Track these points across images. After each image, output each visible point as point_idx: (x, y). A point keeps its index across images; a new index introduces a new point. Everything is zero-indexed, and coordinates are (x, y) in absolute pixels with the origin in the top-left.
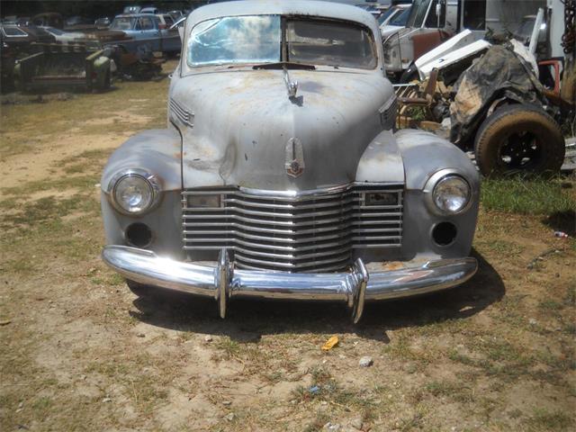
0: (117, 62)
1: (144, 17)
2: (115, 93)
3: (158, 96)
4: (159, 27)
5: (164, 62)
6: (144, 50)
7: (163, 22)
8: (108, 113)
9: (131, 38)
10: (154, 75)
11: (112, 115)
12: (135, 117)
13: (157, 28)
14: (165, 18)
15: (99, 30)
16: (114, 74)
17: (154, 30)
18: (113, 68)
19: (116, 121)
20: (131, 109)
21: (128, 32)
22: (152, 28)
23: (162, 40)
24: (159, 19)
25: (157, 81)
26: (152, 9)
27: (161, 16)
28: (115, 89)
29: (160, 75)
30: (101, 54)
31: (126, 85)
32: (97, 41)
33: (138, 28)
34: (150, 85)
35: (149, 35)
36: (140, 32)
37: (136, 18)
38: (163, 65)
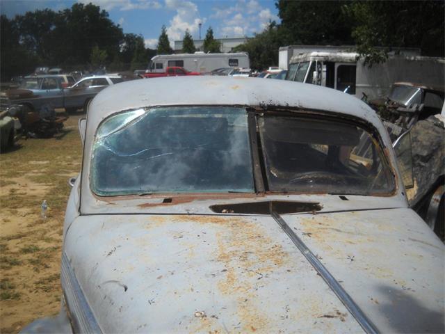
0: (21, 121)
1: (49, 78)
2: (17, 154)
3: (58, 158)
4: (62, 87)
5: (65, 120)
6: (47, 109)
7: (66, 81)
8: (6, 180)
9: (37, 96)
10: (56, 132)
11: (10, 183)
12: (33, 185)
13: (60, 88)
14: (68, 78)
15: (11, 88)
16: (19, 131)
17: (58, 90)
18: (17, 126)
19: (12, 191)
20: (30, 174)
21: (35, 91)
22: (55, 87)
23: (64, 98)
24: (62, 79)
25: (59, 138)
26: (58, 70)
27: (65, 76)
28: (19, 147)
29: (61, 131)
30: (6, 115)
31: (30, 142)
32: (7, 99)
33: (44, 88)
34: (52, 143)
35: (53, 93)
36: (45, 91)
37: (42, 79)
38: (65, 123)
